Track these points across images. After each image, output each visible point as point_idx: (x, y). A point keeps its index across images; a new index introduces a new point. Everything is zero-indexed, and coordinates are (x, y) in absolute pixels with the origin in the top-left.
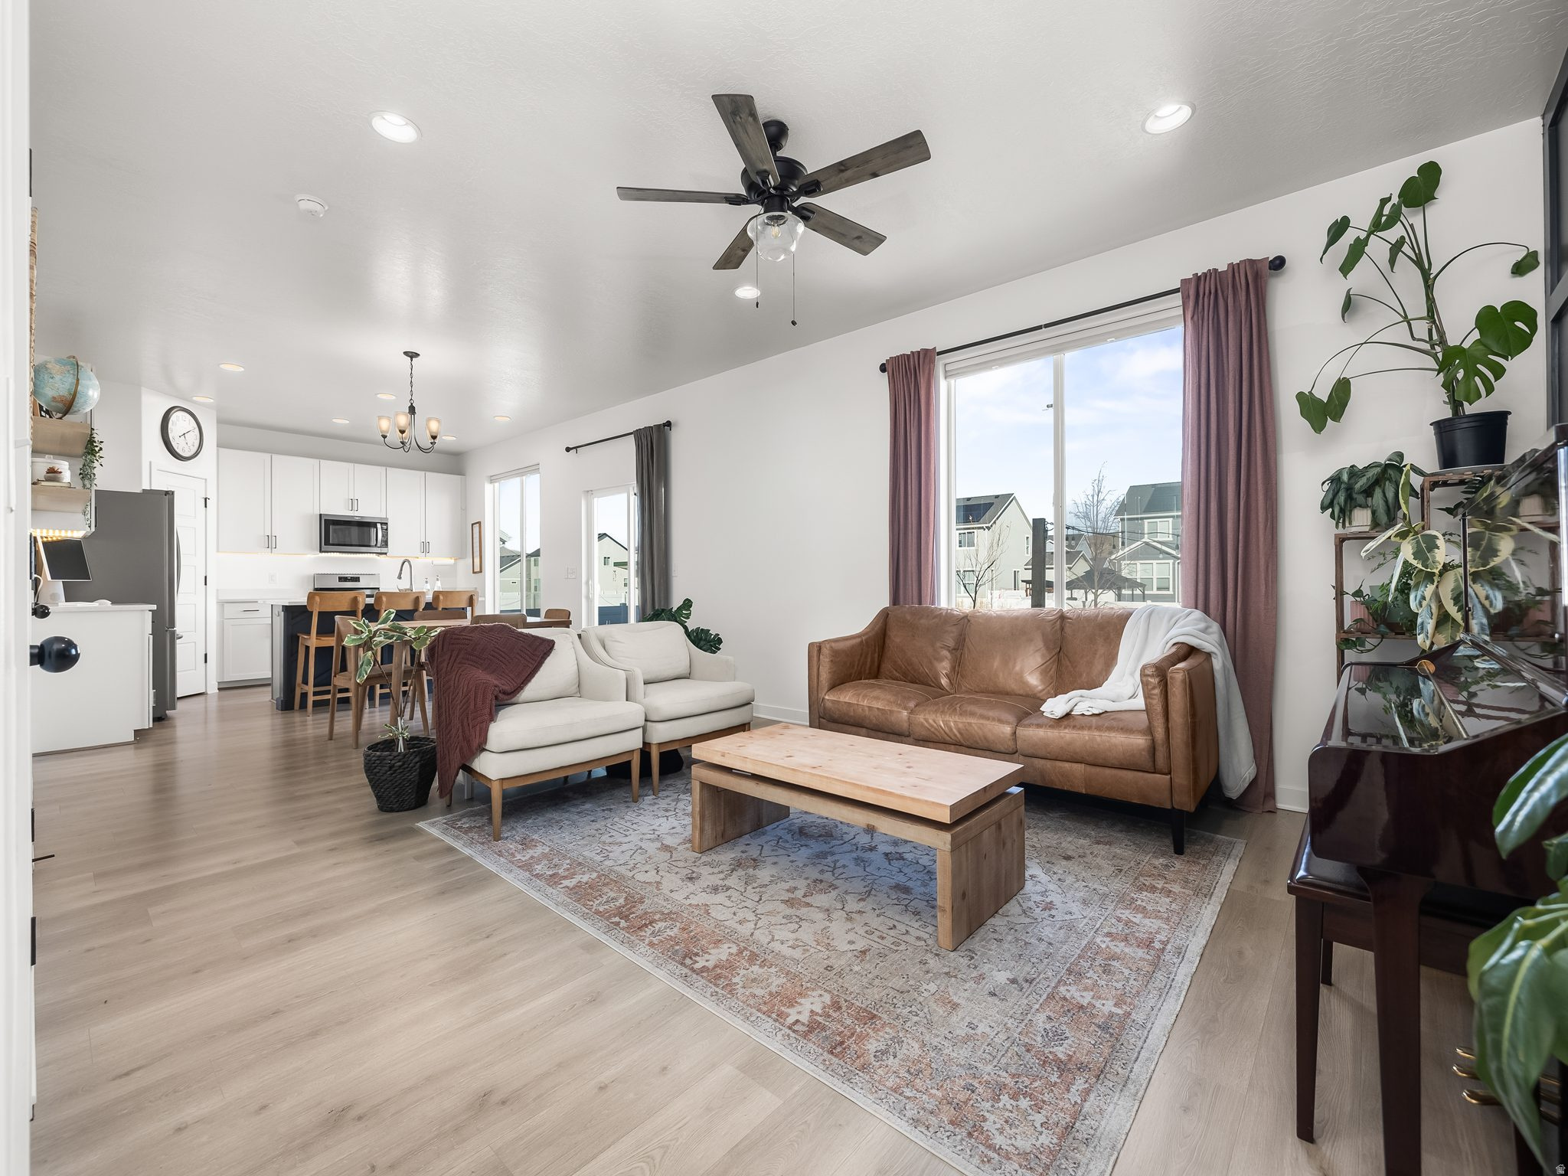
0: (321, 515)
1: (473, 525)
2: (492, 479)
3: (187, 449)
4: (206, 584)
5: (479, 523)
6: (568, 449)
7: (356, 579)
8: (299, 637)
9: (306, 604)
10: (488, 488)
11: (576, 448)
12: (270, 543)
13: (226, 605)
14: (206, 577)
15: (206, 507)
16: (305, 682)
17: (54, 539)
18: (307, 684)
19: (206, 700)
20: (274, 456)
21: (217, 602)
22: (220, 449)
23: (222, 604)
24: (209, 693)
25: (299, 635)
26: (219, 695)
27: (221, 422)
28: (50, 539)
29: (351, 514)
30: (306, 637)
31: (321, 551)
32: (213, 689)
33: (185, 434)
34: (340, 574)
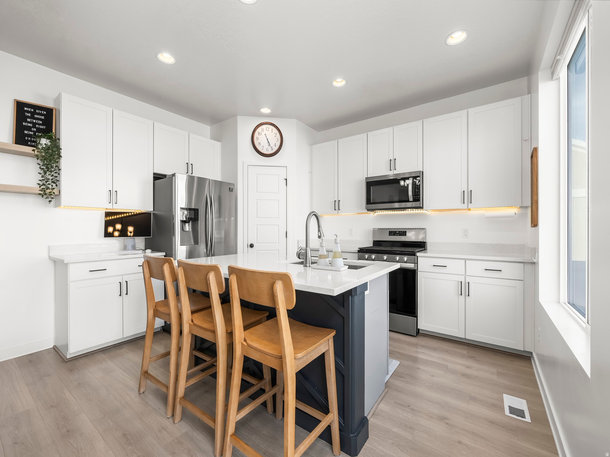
0: (366, 179)
3: (270, 149)
4: (287, 237)
7: (403, 233)
12: (337, 206)
14: (287, 232)
15: (287, 185)
20: (339, 140)
29: (390, 173)
33: (267, 139)
34: (391, 229)
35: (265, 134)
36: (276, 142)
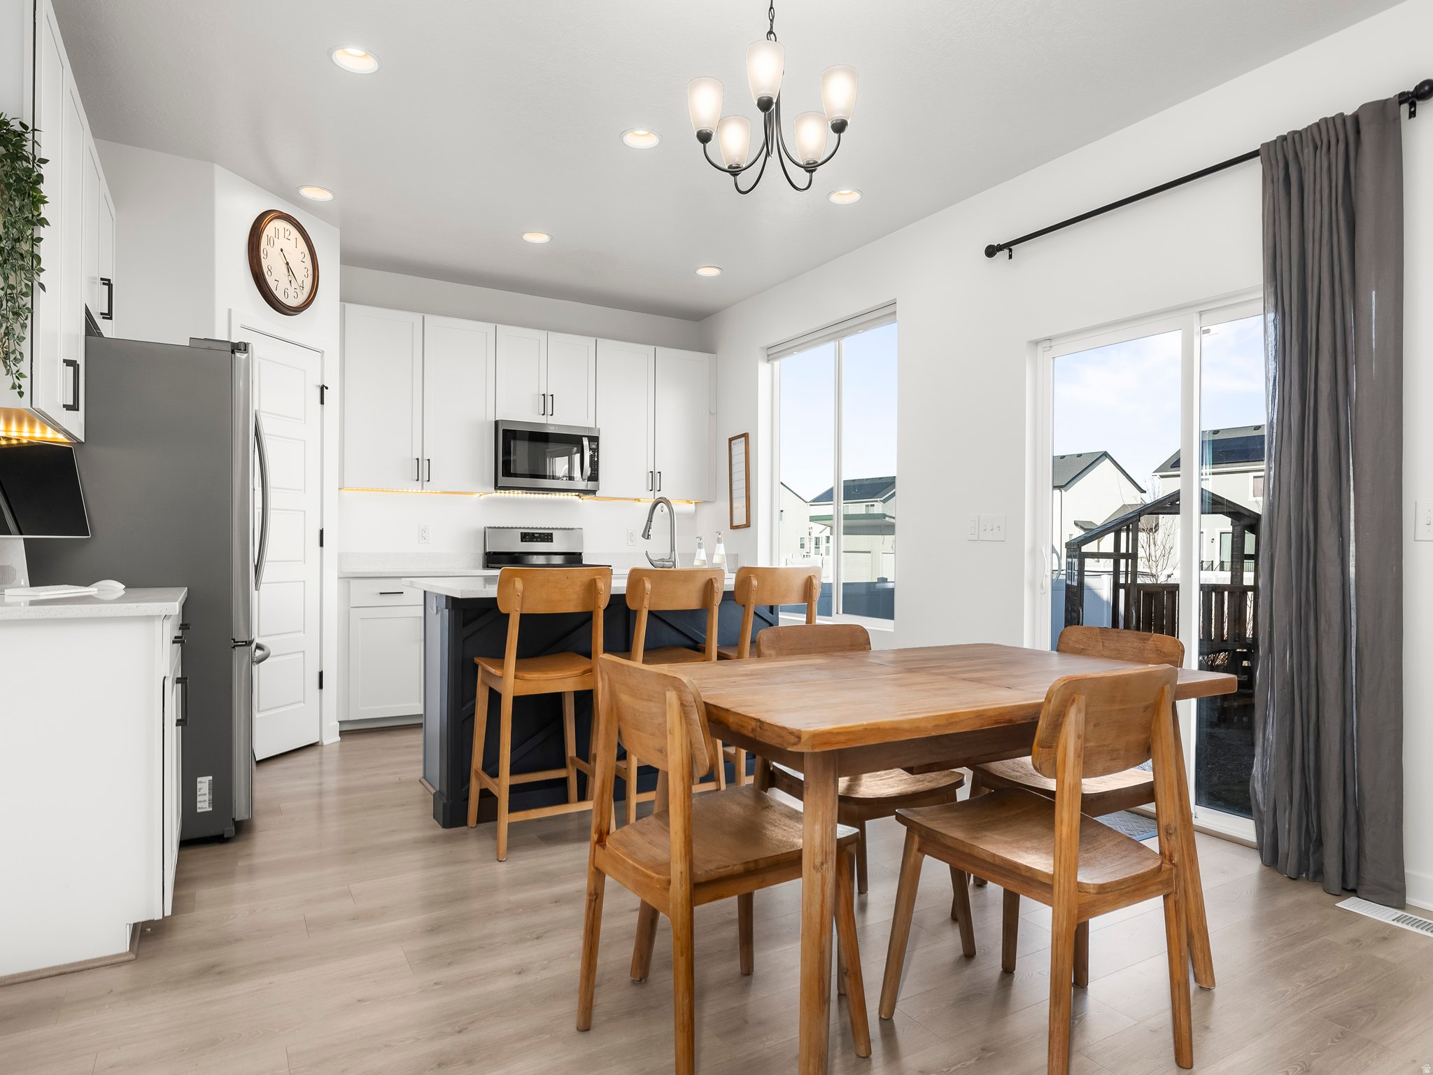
0: (496, 423)
1: (731, 440)
2: (773, 353)
3: (291, 292)
4: (321, 545)
5: (745, 436)
6: (991, 251)
7: (547, 538)
8: (476, 666)
9: (496, 596)
10: (764, 369)
11: (1008, 246)
12: (422, 470)
13: (352, 581)
14: (322, 532)
15: (322, 402)
16: (491, 767)
17: (25, 441)
18: (495, 774)
19: (321, 753)
20: (428, 317)
21: (339, 578)
22: (348, 306)
23: (347, 579)
24: (325, 743)
25: (477, 660)
26: (341, 746)
27: (349, 259)
28: (14, 442)
29: (542, 420)
30: (492, 670)
31: (497, 487)
32: (331, 737)
33: (287, 264)
34: (524, 528)
35: (282, 250)
36: (305, 279)
